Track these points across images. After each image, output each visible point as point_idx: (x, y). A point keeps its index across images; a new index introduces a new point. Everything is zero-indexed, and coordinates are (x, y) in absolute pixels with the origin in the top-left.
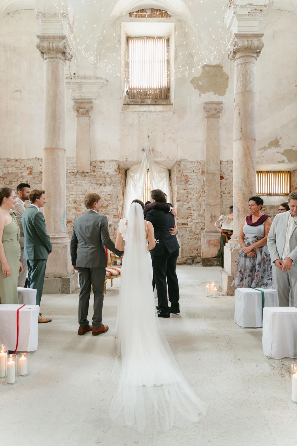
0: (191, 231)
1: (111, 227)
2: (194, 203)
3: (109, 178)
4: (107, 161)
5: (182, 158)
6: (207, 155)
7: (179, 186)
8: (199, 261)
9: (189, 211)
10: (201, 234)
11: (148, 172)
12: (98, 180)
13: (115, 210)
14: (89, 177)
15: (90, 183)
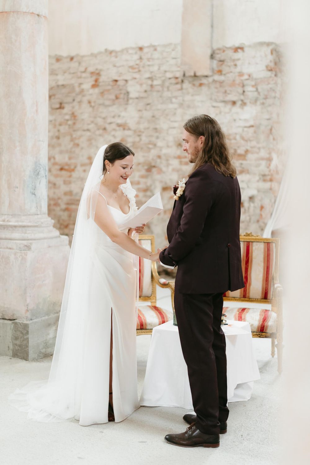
1: (253, 202)
3: (253, 86)
4: (250, 46)
12: (228, 92)
13: (263, 163)
14: (209, 85)
15: (211, 99)
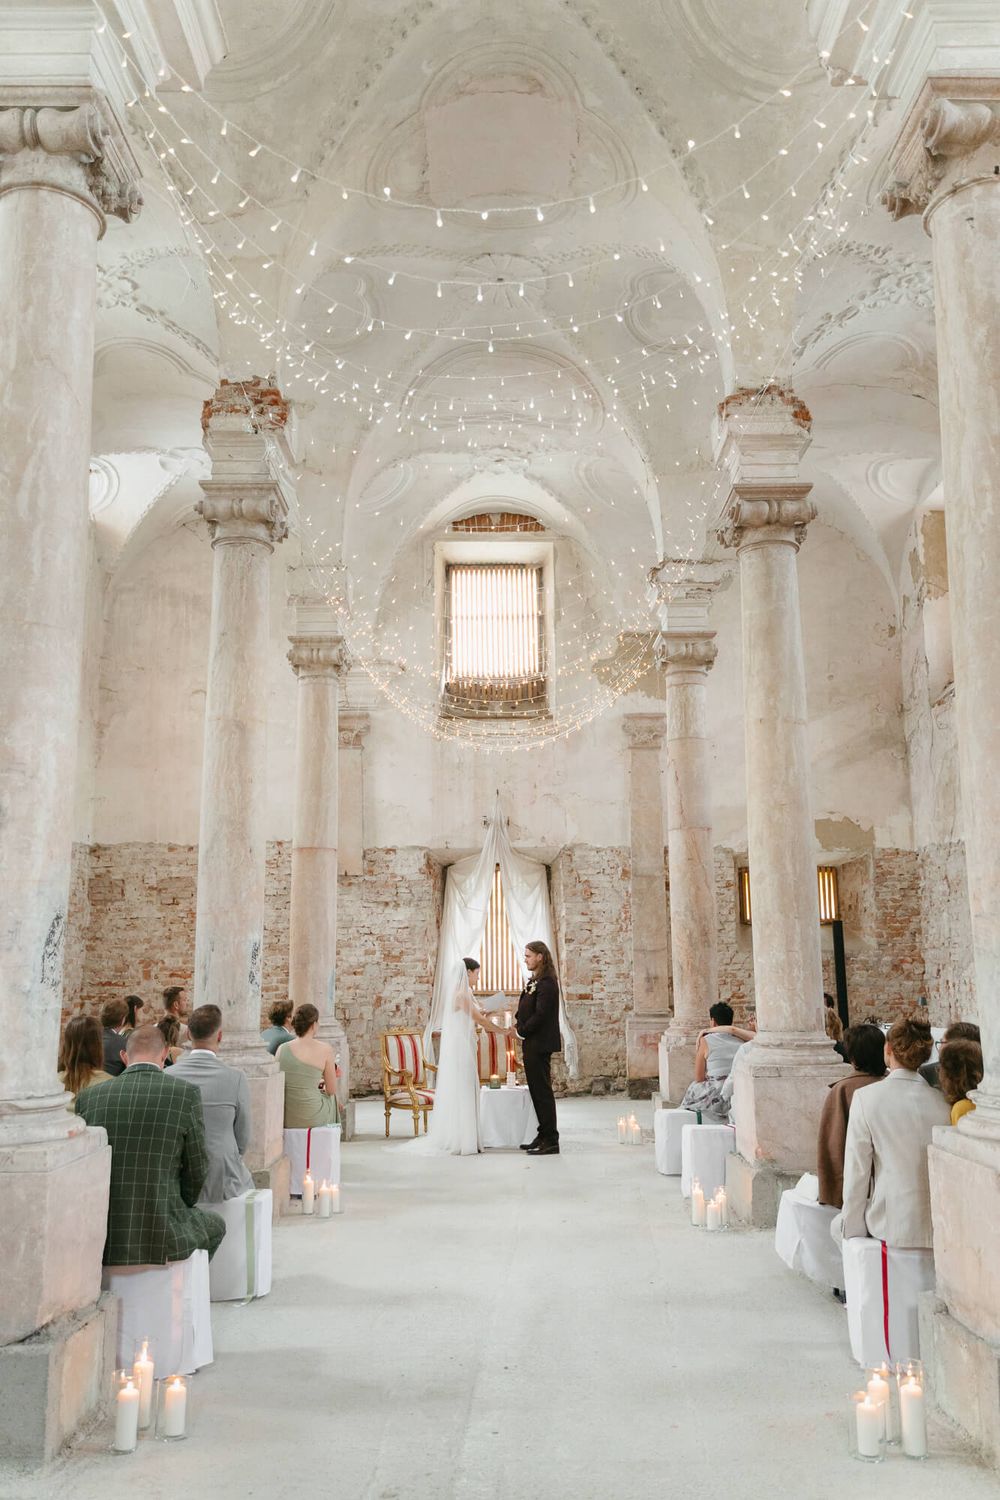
0: (600, 1015)
1: (410, 1005)
2: (606, 946)
3: (406, 888)
4: (402, 849)
5: (576, 842)
6: (633, 834)
7: (569, 905)
8: (621, 1086)
9: (596, 965)
10: (624, 1021)
11: (496, 872)
12: (380, 892)
13: (420, 964)
14: (359, 885)
15: (362, 899)
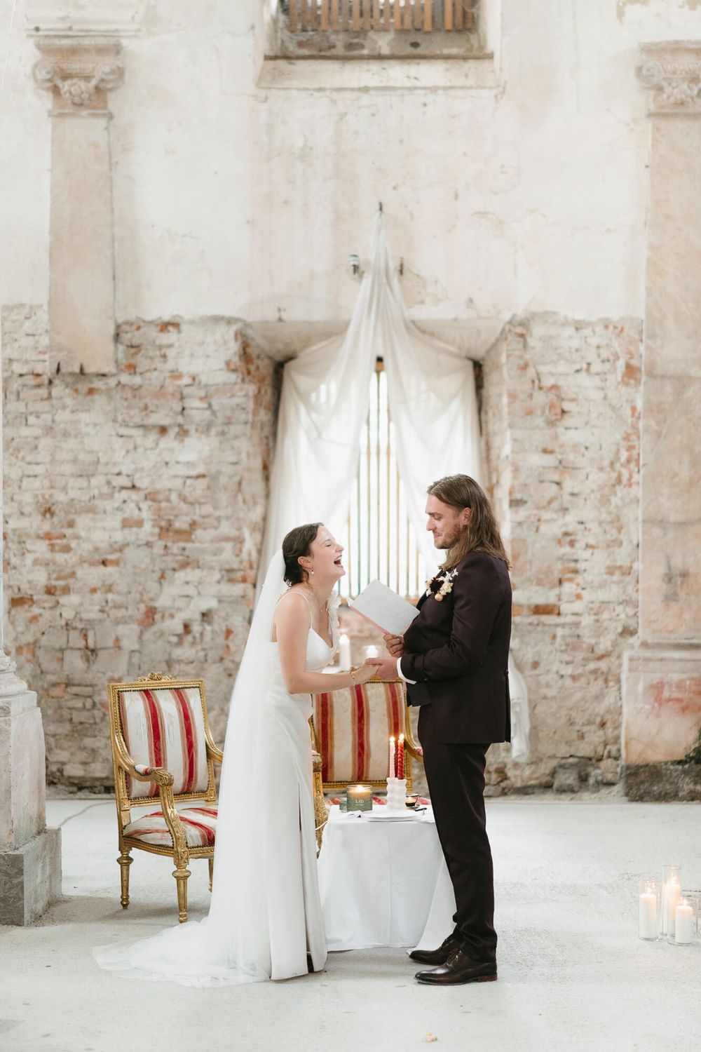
0: (574, 644)
1: (209, 623)
2: (588, 512)
3: (201, 399)
4: (192, 322)
5: (536, 308)
6: (649, 293)
7: (518, 433)
8: (610, 777)
9: (567, 549)
10: (619, 657)
11: (378, 372)
12: (152, 408)
13: (228, 547)
14: (108, 393)
15: (115, 420)
